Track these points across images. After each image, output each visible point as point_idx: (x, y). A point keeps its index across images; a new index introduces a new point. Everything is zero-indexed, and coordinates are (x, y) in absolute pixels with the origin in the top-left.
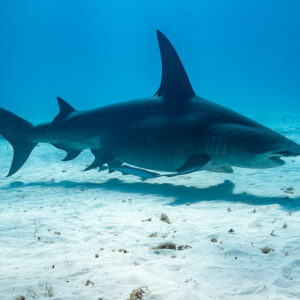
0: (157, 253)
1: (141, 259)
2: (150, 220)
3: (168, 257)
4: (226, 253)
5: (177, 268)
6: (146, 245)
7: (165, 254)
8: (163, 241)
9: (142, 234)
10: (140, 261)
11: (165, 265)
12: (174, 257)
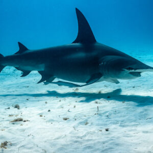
0: (14, 124)
1: (5, 127)
2: (9, 108)
3: (19, 125)
4: (47, 122)
5: (23, 130)
6: (8, 120)
7: (17, 124)
8: (16, 118)
9: (6, 115)
10: (5, 129)
11: (18, 129)
12: (22, 125)
